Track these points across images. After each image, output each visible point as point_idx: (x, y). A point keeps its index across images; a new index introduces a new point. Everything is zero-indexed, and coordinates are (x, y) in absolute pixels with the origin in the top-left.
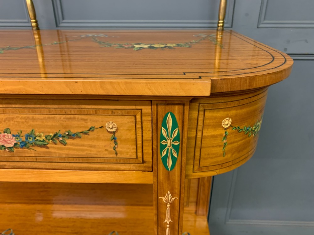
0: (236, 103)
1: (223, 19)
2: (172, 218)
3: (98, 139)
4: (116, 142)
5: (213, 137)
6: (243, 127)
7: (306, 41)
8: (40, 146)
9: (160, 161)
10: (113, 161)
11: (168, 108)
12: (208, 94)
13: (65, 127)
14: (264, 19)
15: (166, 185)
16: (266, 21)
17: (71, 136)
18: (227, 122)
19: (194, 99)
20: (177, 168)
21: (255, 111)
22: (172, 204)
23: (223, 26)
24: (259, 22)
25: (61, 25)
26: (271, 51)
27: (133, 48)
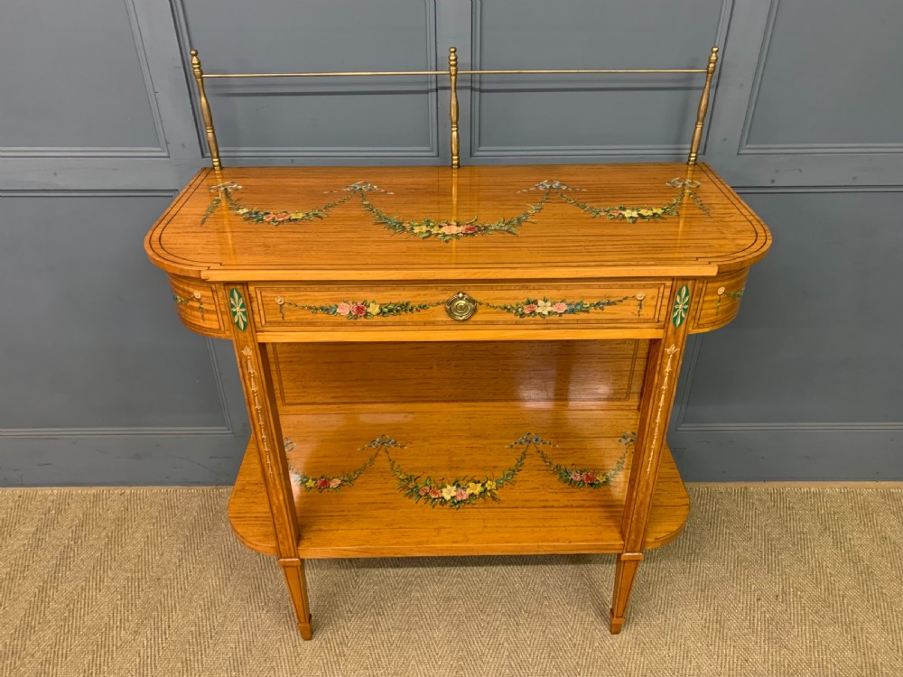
0: (729, 278)
1: (696, 153)
2: (672, 367)
3: (628, 305)
4: (641, 308)
5: (711, 301)
6: (732, 293)
7: (800, 171)
8: (584, 311)
9: (672, 320)
10: (636, 321)
11: (685, 282)
12: (715, 273)
13: (606, 297)
14: (747, 143)
15: (672, 340)
16: (748, 146)
17: (609, 304)
18: (721, 290)
19: (703, 277)
20: (683, 325)
21: (740, 281)
22: (674, 355)
23: (695, 161)
24: (740, 147)
25: (477, 154)
26: (755, 222)
27: (624, 217)
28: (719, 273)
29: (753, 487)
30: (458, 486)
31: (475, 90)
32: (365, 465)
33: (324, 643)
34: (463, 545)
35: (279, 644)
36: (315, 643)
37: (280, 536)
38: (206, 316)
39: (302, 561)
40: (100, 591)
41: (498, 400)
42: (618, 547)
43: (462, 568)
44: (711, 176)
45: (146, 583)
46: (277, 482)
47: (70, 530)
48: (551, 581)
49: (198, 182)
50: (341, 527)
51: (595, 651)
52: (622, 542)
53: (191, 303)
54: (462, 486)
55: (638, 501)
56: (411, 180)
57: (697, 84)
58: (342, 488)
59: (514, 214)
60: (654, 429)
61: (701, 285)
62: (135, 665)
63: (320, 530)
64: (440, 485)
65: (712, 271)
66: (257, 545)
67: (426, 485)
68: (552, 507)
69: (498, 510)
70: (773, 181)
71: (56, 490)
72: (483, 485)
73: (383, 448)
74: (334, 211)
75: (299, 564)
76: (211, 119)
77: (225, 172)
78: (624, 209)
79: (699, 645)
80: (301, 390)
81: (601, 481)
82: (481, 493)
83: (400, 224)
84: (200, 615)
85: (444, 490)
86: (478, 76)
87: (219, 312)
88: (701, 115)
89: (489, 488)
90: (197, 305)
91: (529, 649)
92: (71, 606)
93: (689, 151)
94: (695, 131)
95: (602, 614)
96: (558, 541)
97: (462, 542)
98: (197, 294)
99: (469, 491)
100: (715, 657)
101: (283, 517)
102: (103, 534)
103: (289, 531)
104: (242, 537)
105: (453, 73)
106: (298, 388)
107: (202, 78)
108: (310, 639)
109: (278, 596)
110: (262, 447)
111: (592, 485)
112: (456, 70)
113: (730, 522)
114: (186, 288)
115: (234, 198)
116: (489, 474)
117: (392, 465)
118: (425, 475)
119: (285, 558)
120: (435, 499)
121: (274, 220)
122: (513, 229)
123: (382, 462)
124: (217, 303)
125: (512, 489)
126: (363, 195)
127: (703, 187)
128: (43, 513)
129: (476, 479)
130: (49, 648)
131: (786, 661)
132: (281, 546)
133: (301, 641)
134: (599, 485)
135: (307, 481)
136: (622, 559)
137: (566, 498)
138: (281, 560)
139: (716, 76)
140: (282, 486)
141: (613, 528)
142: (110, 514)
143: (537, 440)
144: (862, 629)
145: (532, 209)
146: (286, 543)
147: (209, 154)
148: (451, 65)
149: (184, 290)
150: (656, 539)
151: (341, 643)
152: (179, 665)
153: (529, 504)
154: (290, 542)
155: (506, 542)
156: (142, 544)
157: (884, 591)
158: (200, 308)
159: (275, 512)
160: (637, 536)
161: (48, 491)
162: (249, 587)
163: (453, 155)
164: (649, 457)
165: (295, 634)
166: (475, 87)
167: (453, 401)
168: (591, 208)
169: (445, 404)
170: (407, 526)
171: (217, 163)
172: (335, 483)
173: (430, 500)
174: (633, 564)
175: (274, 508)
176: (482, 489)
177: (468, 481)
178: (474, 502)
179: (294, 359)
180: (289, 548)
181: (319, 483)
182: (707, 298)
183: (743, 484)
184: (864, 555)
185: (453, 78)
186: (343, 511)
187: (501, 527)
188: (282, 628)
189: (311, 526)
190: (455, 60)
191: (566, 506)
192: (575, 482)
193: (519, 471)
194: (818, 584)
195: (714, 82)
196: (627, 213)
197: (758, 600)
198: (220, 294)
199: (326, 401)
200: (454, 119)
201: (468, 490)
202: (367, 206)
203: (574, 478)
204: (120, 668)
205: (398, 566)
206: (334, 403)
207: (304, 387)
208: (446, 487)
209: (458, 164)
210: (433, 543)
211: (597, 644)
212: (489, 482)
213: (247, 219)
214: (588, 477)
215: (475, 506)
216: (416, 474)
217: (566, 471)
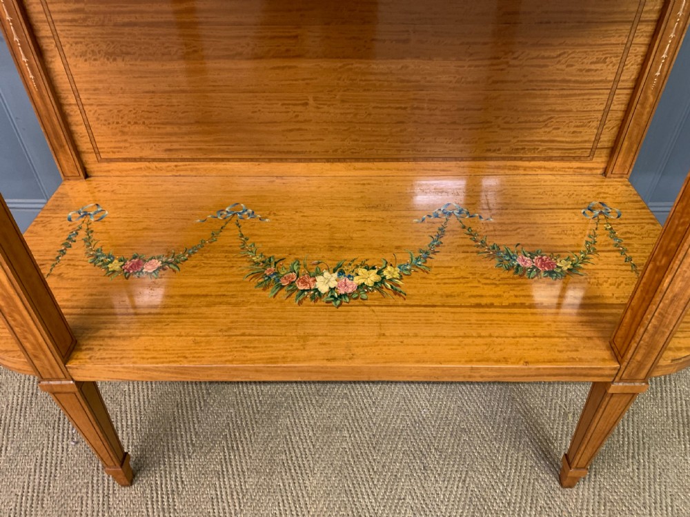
30: (342, 273)
32: (203, 242)
37: (28, 345)
39: (79, 384)
41: (403, 160)
42: (607, 372)
52: (616, 365)
54: (347, 274)
55: (670, 295)
58: (162, 272)
63: (111, 337)
64: (313, 271)
67: (292, 271)
68: (492, 305)
69: (402, 309)
72: (379, 273)
73: (234, 219)
75: (77, 389)
80: (118, 138)
81: (565, 268)
82: (376, 283)
85: (319, 278)
89: (388, 277)
96: (506, 360)
97: (343, 359)
99: (357, 281)
103: (40, 337)
106: (114, 135)
108: (129, 485)
111: (551, 273)
116: (389, 257)
117: (244, 243)
118: (293, 257)
119: (49, 380)
120: (304, 291)
123: (230, 238)
125: (424, 278)
129: (369, 263)
132: (35, 361)
133: (117, 487)
134: (564, 273)
135: (111, 262)
136: (611, 390)
137: (512, 293)
138: (45, 383)
141: (598, 342)
150: (674, 360)
151: (173, 491)
153: (451, 301)
154: (48, 357)
155: (418, 362)
160: (647, 355)
167: (339, 160)
169: (328, 165)
170: (255, 332)
172: (152, 266)
173: (296, 294)
174: (625, 399)
176: (378, 278)
177: (357, 266)
178: (364, 296)
179: (100, 86)
181: (128, 264)
187: (408, 336)
189: (99, 329)
191: (514, 305)
192: (525, 269)
193: (434, 252)
199: (157, 156)
201: (356, 278)
203: (522, 264)
206: (170, 160)
207: (123, 133)
208: (322, 274)
210: (292, 361)
211: (542, 502)
212: (389, 268)
214: (543, 263)
215: (367, 302)
216: (278, 256)
217: (508, 254)
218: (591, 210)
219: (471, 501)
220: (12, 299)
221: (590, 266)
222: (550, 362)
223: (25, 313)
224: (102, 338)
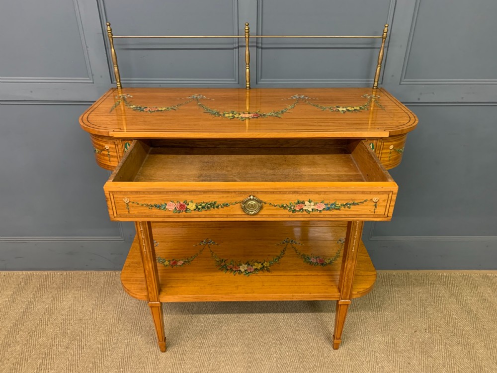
0: (395, 139)
1: (378, 82)
5: (386, 153)
6: (397, 149)
7: (433, 93)
11: (372, 141)
12: (388, 136)
14: (405, 78)
16: (405, 80)
18: (391, 147)
19: (381, 138)
21: (402, 142)
23: (377, 86)
24: (401, 80)
25: (259, 83)
26: (409, 113)
27: (339, 110)
28: (389, 136)
29: (411, 273)
30: (249, 264)
31: (259, 48)
32: (197, 254)
33: (173, 353)
34: (251, 295)
35: (147, 354)
36: (168, 353)
37: (149, 288)
38: (112, 159)
39: (161, 303)
40: (47, 325)
42: (337, 296)
43: (250, 314)
44: (386, 94)
45: (74, 321)
46: (148, 256)
47: (32, 294)
48: (300, 322)
49: (109, 94)
50: (183, 285)
51: (325, 358)
52: (339, 294)
53: (103, 152)
54: (251, 265)
55: (348, 269)
56: (223, 94)
57: (378, 45)
58: (184, 265)
59: (279, 109)
60: (356, 226)
61: (380, 143)
62: (66, 365)
63: (171, 287)
64: (238, 264)
65: (386, 134)
66: (136, 295)
67: (231, 264)
68: (301, 275)
69: (270, 277)
70: (419, 99)
71: (24, 273)
72: (262, 264)
73: (207, 245)
74: (181, 107)
75: (160, 305)
76: (117, 61)
77: (123, 90)
78: (339, 107)
79: (383, 355)
81: (327, 263)
82: (261, 268)
83: (218, 113)
84: (103, 339)
85: (241, 267)
86: (260, 38)
87: (118, 156)
88: (380, 62)
89: (265, 266)
90: (106, 153)
91: (288, 357)
92: (31, 333)
93: (373, 82)
94: (377, 70)
95: (329, 338)
96: (304, 293)
97: (250, 293)
98: (107, 147)
99: (254, 267)
100: (392, 362)
101: (151, 277)
102: (50, 296)
103: (154, 286)
104: (128, 290)
105: (247, 37)
107: (112, 38)
108: (165, 352)
109: (148, 328)
110: (140, 235)
111: (322, 264)
112: (249, 35)
113: (399, 291)
114: (101, 143)
115: (128, 101)
116: (265, 259)
117: (212, 254)
118: (230, 259)
119: (152, 302)
120: (236, 271)
121: (149, 111)
122: (279, 116)
123: (206, 252)
124: (118, 152)
125: (278, 266)
126: (197, 100)
127: (381, 98)
128: (17, 284)
129: (259, 261)
130: (18, 356)
131: (431, 364)
132: (150, 295)
133: (160, 352)
134: (326, 264)
135: (165, 261)
136: (339, 303)
138: (150, 303)
139: (387, 40)
140: (151, 259)
141: (335, 287)
142: (54, 285)
143: (292, 242)
144: (473, 347)
145: (289, 107)
146: (153, 293)
147: (115, 82)
148: (246, 32)
149: (100, 145)
150: (358, 292)
151: (182, 354)
152: (91, 365)
153: (287, 274)
154: (154, 293)
155: (275, 294)
156: (72, 301)
157: (485, 327)
158: (108, 154)
159: (147, 274)
160: (347, 290)
161: (20, 273)
162: (131, 324)
163: (247, 82)
164: (354, 243)
165: (156, 349)
166: (258, 46)
168: (321, 107)
170: (220, 285)
171: (119, 85)
172: (180, 263)
173: (233, 272)
174: (346, 307)
175: (146, 272)
176: (262, 266)
177: (254, 262)
180: (155, 297)
181: (171, 262)
182: (384, 151)
183: (407, 271)
184: (474, 308)
185: (247, 39)
186: (185, 277)
187: (272, 286)
188: (149, 345)
189: (166, 285)
190: (248, 29)
191: (308, 275)
192: (313, 263)
193: (282, 257)
194: (448, 323)
195: (386, 45)
196: (341, 109)
197: (415, 332)
198: (120, 147)
200: (247, 62)
202: (200, 105)
203: (312, 261)
204: (58, 367)
205: (215, 313)
208: (241, 265)
209: (249, 87)
210: (234, 294)
211: (326, 355)
212: (265, 263)
213: (134, 110)
214: (320, 261)
215: (258, 275)
216: (225, 259)
217: (308, 258)
218: (340, 241)
219: (299, 355)
220: (150, 272)
221: (336, 262)
222: (318, 293)
223: (153, 277)
224: (169, 287)
